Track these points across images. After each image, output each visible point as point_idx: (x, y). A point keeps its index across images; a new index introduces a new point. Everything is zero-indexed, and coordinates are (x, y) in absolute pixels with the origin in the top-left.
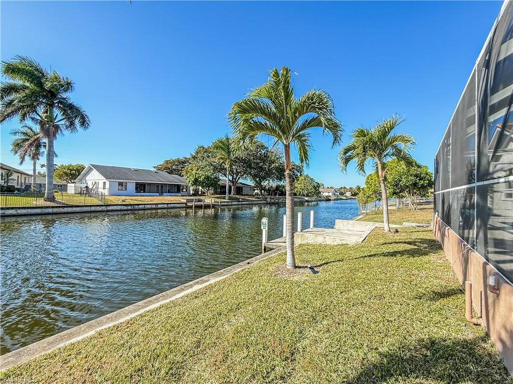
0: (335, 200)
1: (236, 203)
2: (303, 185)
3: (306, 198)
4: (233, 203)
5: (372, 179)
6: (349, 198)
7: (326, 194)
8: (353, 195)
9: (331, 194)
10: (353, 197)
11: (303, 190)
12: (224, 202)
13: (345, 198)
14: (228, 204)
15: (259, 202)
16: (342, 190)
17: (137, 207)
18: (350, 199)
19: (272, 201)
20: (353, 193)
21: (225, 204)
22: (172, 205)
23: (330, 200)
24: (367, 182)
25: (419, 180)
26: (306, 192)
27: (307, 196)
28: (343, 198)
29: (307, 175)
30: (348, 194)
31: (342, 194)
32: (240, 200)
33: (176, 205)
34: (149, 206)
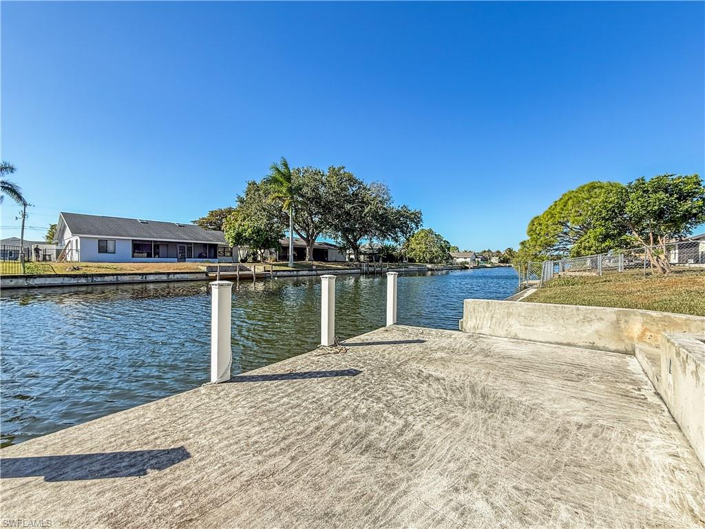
0: (474, 268)
1: (305, 273)
2: (423, 246)
3: (429, 266)
4: (301, 273)
5: (540, 224)
6: (496, 265)
7: (460, 260)
8: (501, 262)
9: (468, 260)
10: (502, 265)
11: (424, 252)
12: (284, 271)
13: (489, 265)
14: (292, 273)
15: (349, 271)
16: (486, 255)
17: (99, 279)
18: (497, 267)
19: (371, 269)
20: (502, 259)
21: (285, 273)
22: (178, 276)
23: (467, 268)
24: (531, 231)
25: (678, 199)
26: (428, 256)
27: (431, 262)
28: (487, 265)
29: (431, 230)
30: (495, 260)
31: (485, 260)
32: (314, 267)
33: (186, 276)
34: (126, 278)
